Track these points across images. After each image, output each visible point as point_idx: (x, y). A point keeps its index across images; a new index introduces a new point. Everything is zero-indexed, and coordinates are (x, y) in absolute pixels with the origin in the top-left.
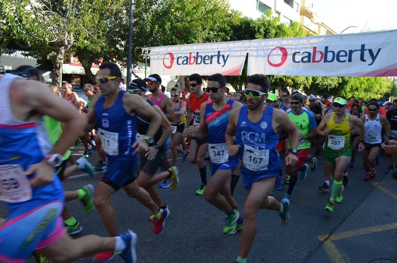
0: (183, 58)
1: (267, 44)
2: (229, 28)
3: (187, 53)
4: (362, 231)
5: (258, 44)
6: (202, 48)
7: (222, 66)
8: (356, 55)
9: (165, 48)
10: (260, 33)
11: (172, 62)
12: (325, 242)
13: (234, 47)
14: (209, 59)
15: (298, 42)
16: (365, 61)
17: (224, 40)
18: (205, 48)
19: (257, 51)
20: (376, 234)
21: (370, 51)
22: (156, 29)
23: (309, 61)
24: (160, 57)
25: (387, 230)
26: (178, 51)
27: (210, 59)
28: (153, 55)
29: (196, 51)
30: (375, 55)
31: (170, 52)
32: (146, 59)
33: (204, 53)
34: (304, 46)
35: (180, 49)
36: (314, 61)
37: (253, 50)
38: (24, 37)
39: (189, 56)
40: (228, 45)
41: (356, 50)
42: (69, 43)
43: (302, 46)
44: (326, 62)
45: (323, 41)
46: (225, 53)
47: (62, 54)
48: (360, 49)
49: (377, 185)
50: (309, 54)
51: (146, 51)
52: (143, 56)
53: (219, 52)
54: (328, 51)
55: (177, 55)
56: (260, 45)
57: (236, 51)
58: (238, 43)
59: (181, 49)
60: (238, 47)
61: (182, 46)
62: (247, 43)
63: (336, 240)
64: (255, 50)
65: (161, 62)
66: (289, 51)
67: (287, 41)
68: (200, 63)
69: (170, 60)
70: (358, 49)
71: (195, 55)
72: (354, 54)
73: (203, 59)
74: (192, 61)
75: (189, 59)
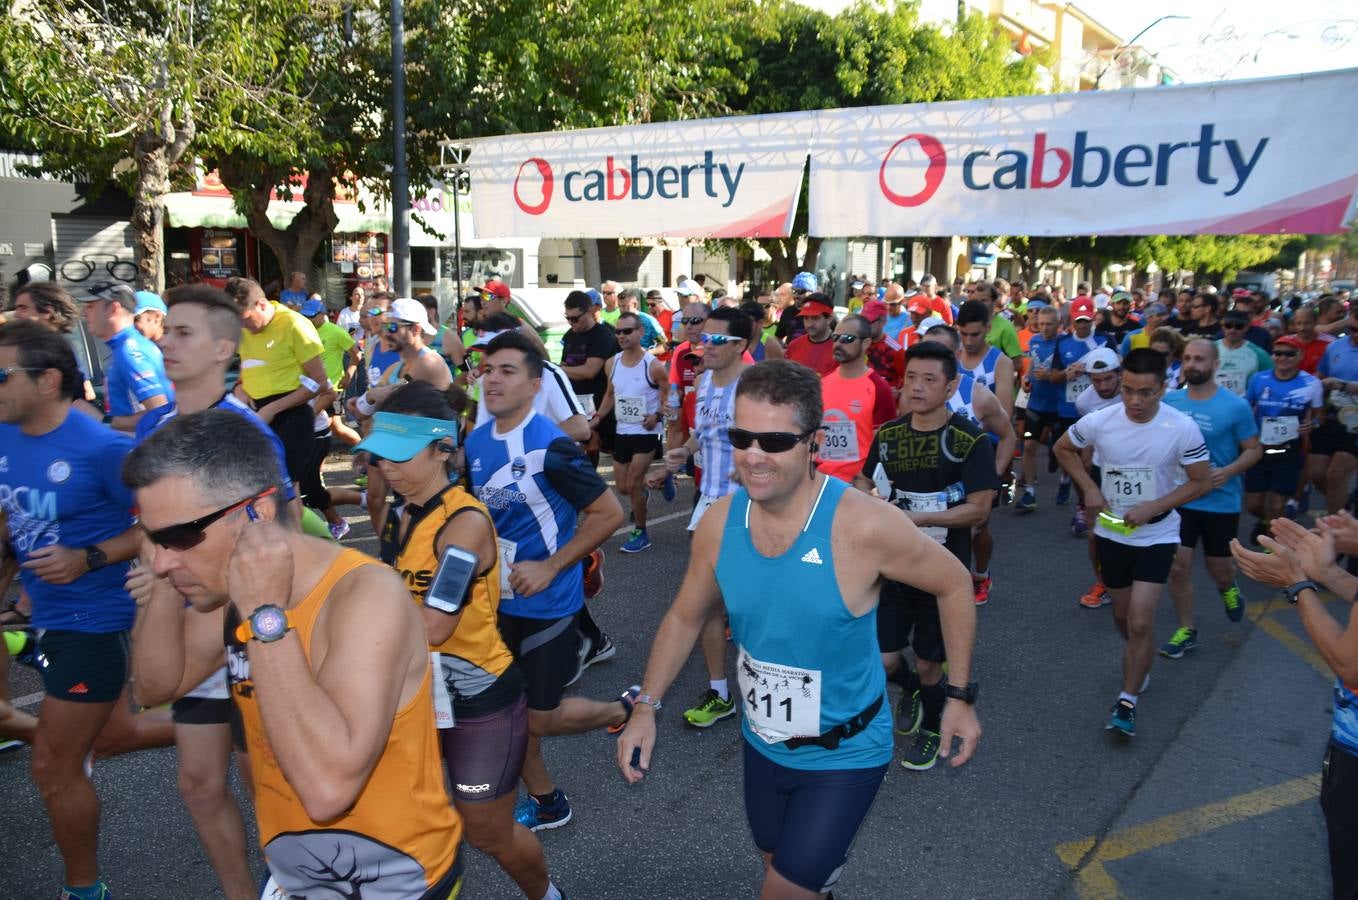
0: (587, 175)
1: (876, 125)
2: (740, 53)
3: (599, 159)
4: (1209, 816)
5: (845, 126)
6: (651, 140)
7: (724, 206)
8: (1184, 163)
9: (518, 143)
10: (854, 65)
11: (547, 191)
12: (1083, 872)
13: (761, 138)
14: (676, 181)
15: (983, 119)
16: (1213, 181)
17: (729, 93)
18: (658, 141)
19: (842, 148)
20: (1253, 823)
21: (1232, 147)
22: (484, 66)
23: (1020, 183)
24: (505, 176)
25: (1289, 808)
26: (565, 151)
27: (680, 176)
28: (481, 165)
29: (629, 153)
30: (1247, 159)
31: (539, 157)
32: (457, 181)
33: (658, 159)
34: (1003, 133)
35: (571, 145)
36: (1037, 183)
37: (827, 147)
38: (14, 124)
39: (604, 170)
40: (740, 130)
41: (1183, 145)
42: (180, 136)
43: (995, 133)
44: (1080, 186)
45: (1068, 113)
46: (731, 156)
47: (156, 175)
48: (1197, 138)
49: (1261, 617)
50: (1022, 157)
51: (456, 153)
52: (443, 171)
53: (709, 155)
54: (1088, 146)
55: (563, 167)
56: (852, 127)
57: (768, 150)
58: (772, 124)
59: (575, 146)
60: (776, 137)
61: (580, 133)
62: (804, 122)
63: (1118, 862)
64: (837, 148)
65: (508, 189)
66: (950, 151)
67: (942, 113)
68: (648, 195)
69: (540, 184)
70: (1190, 141)
71: (627, 166)
72: (1175, 159)
73: (655, 178)
74: (619, 188)
75: (606, 181)
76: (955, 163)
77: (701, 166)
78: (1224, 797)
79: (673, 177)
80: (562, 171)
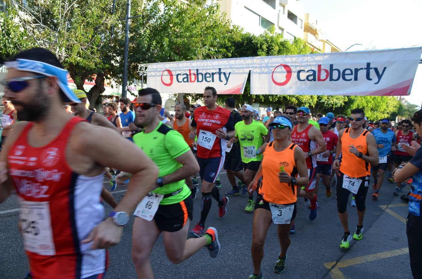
0: (183, 75)
1: (270, 61)
2: (230, 44)
3: (187, 70)
5: (261, 61)
6: (202, 65)
7: (225, 85)
8: (362, 74)
9: (162, 65)
10: (263, 50)
11: (172, 79)
12: (332, 270)
13: (236, 64)
14: (210, 77)
15: (303, 60)
16: (371, 80)
17: (226, 56)
18: (205, 65)
19: (261, 68)
20: (385, 260)
21: (376, 70)
22: (153, 44)
23: (314, 79)
24: (158, 74)
25: (396, 257)
26: (176, 68)
28: (150, 72)
29: (196, 68)
30: (380, 73)
31: (168, 69)
32: (143, 76)
33: (205, 70)
34: (309, 64)
35: (178, 66)
36: (319, 79)
37: (256, 67)
38: (11, 51)
39: (188, 73)
40: (230, 62)
41: (362, 69)
43: (307, 64)
44: (332, 81)
45: (327, 59)
46: (227, 70)
48: (366, 67)
49: (386, 208)
50: (314, 72)
51: (143, 68)
52: (139, 73)
53: (220, 69)
54: (334, 69)
56: (263, 62)
57: (238, 68)
58: (239, 60)
59: (179, 66)
60: (240, 64)
61: (181, 63)
62: (249, 60)
63: (343, 268)
64: (259, 68)
65: (159, 78)
66: (293, 69)
67: (290, 58)
68: (202, 81)
69: (169, 77)
70: (364, 68)
71: (195, 72)
72: (360, 73)
73: (204, 76)
74: (193, 79)
75: (189, 76)
76: (295, 72)
77: (218, 73)
78: (376, 253)
80: (176, 73)
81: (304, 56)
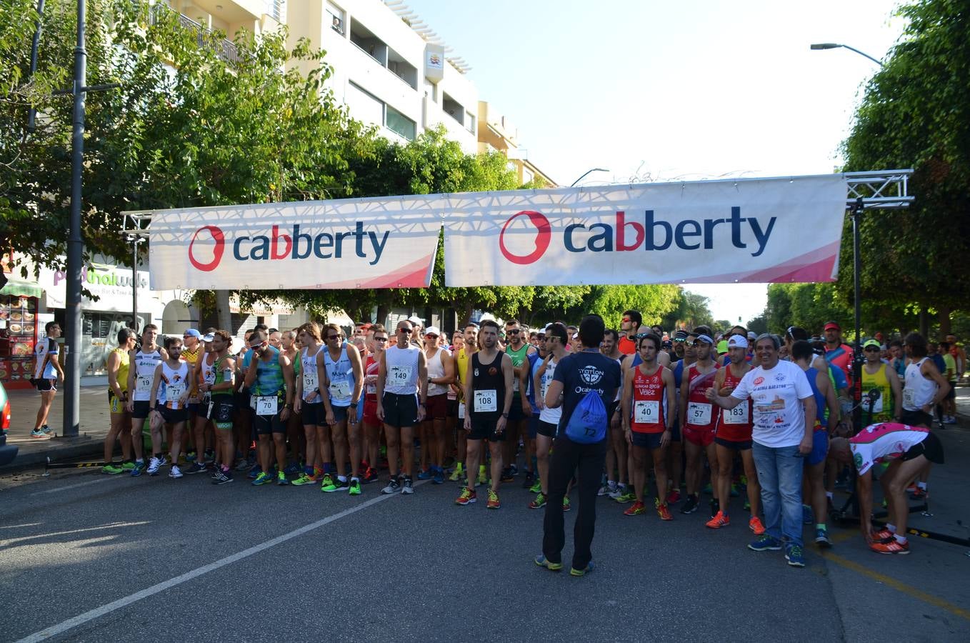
0: (254, 239)
1: (495, 203)
2: (346, 165)
3: (266, 227)
5: (471, 203)
6: (311, 213)
7: (372, 263)
8: (722, 233)
9: (195, 214)
10: (424, 179)
11: (219, 252)
13: (403, 212)
14: (331, 245)
15: (578, 199)
16: (743, 246)
17: (338, 195)
18: (317, 214)
19: (469, 220)
21: (754, 223)
22: (154, 160)
23: (608, 247)
24: (182, 239)
26: (236, 221)
27: (334, 241)
28: (160, 232)
29: (292, 222)
30: (764, 231)
31: (211, 225)
32: (136, 244)
33: (317, 228)
34: (594, 209)
35: (242, 216)
36: (621, 247)
37: (457, 220)
39: (269, 235)
40: (385, 206)
41: (722, 221)
43: (588, 209)
44: (652, 249)
45: (638, 197)
46: (379, 226)
48: (730, 217)
50: (608, 228)
51: (137, 221)
52: (125, 235)
53: (360, 225)
54: (655, 221)
55: (234, 233)
56: (476, 205)
57: (409, 221)
58: (412, 202)
59: (244, 217)
60: (416, 211)
61: (251, 208)
62: (438, 201)
64: (465, 220)
65: (184, 250)
66: (555, 223)
67: (547, 196)
68: (307, 255)
69: (213, 246)
70: (725, 219)
71: (290, 233)
72: (717, 231)
73: (313, 242)
74: (281, 250)
75: (270, 244)
76: (558, 230)
77: (354, 234)
79: (328, 242)
80: (234, 236)
81: (581, 192)
